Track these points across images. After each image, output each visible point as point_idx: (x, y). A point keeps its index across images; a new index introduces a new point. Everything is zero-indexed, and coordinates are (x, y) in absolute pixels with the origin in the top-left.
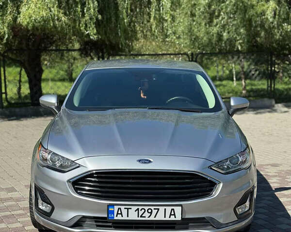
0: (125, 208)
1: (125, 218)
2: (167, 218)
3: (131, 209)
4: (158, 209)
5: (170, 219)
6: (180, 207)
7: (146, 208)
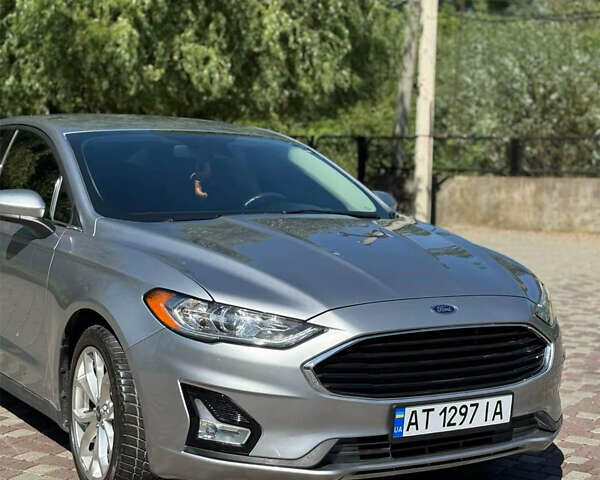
0: (424, 411)
1: (422, 431)
2: (490, 423)
3: (433, 410)
4: (477, 405)
5: (494, 423)
6: (511, 396)
7: (458, 405)
